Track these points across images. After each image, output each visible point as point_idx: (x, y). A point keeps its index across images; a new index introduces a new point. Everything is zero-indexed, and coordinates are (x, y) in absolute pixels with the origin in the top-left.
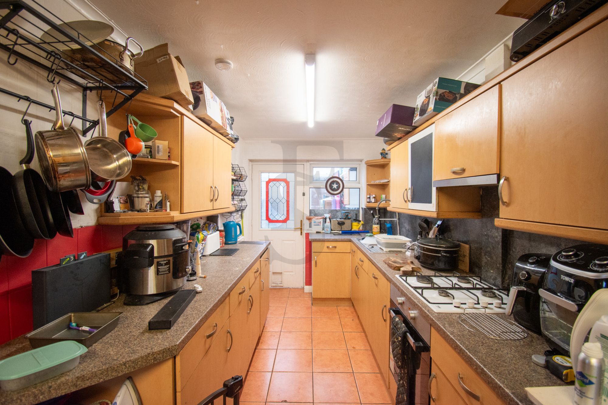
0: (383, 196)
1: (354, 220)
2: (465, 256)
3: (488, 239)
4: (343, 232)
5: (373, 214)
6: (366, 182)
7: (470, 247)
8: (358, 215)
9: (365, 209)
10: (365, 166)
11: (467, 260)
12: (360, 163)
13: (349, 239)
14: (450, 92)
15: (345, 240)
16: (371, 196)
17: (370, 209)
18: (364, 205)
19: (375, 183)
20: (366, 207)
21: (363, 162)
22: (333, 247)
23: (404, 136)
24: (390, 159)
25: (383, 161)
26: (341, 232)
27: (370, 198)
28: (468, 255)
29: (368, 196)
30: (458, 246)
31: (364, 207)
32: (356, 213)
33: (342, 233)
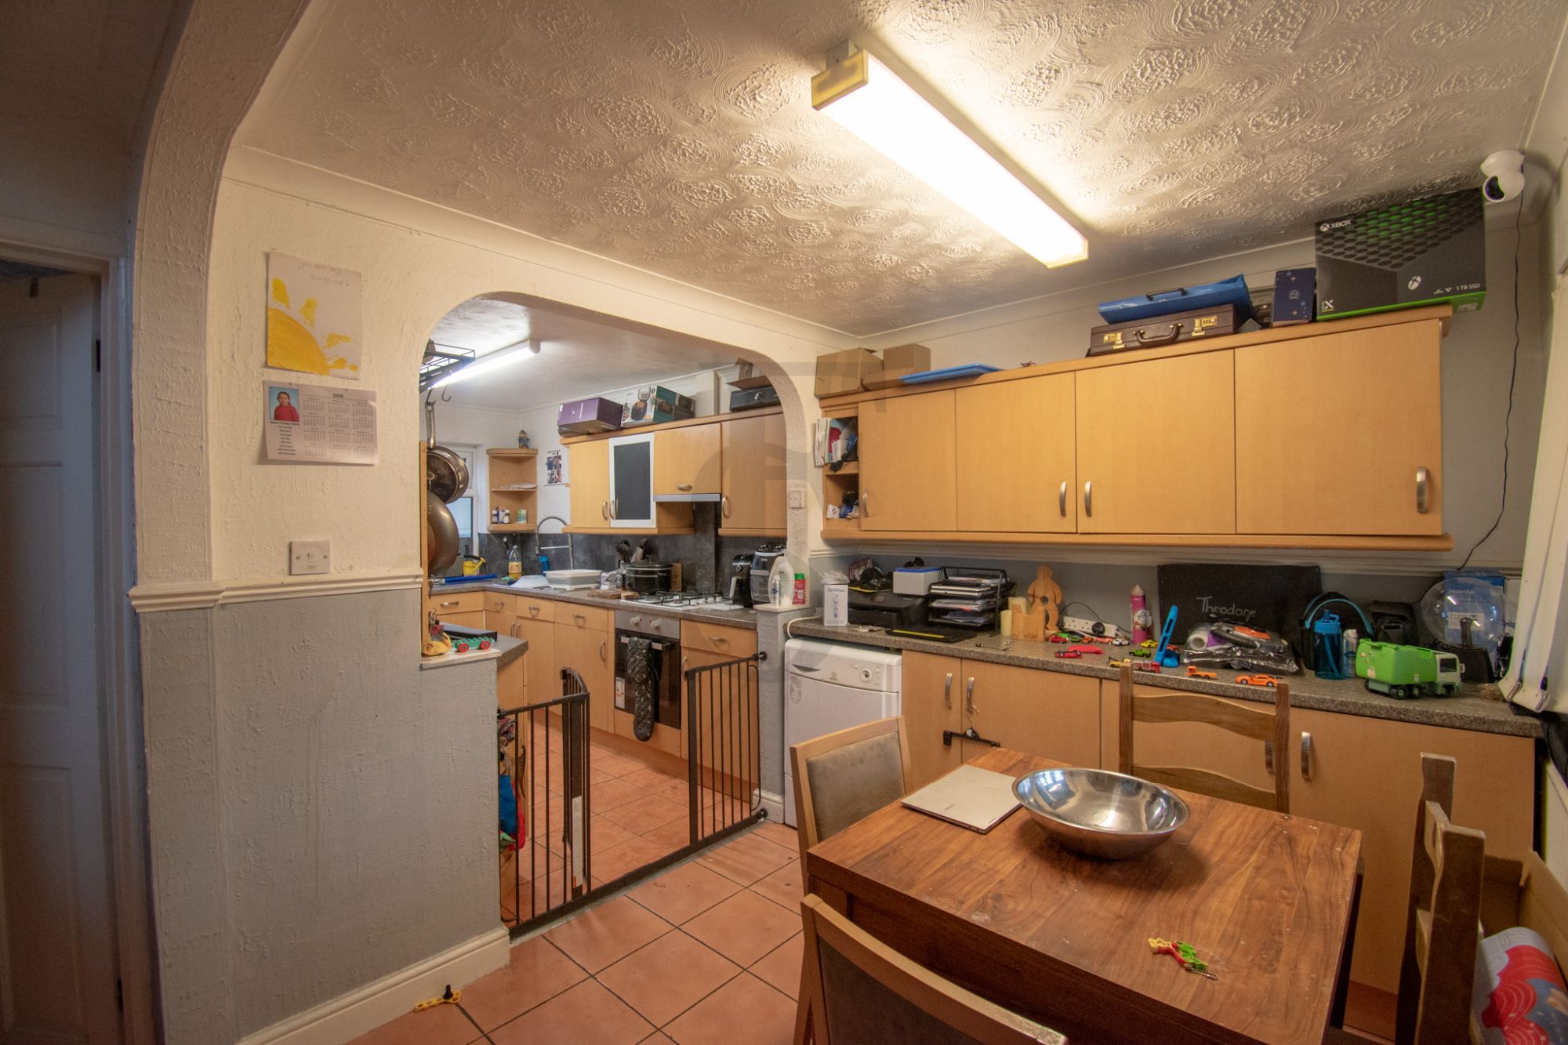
0: (523, 512)
1: (465, 557)
2: (676, 576)
3: (702, 553)
4: (448, 579)
5: (506, 543)
6: (488, 487)
7: (682, 566)
8: (470, 547)
9: (487, 535)
10: (486, 458)
11: (679, 580)
12: (473, 450)
13: (481, 587)
14: (667, 403)
15: (474, 589)
16: (500, 512)
17: (499, 535)
18: (483, 526)
19: (511, 489)
20: (489, 531)
21: (482, 451)
22: (450, 604)
23: (599, 433)
24: (537, 450)
25: (523, 452)
26: (443, 581)
27: (497, 515)
28: (680, 574)
29: (495, 512)
30: (671, 566)
31: (485, 531)
32: (467, 544)
33: (446, 582)
